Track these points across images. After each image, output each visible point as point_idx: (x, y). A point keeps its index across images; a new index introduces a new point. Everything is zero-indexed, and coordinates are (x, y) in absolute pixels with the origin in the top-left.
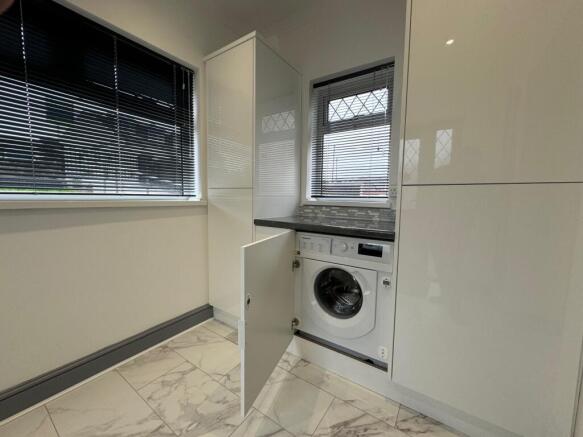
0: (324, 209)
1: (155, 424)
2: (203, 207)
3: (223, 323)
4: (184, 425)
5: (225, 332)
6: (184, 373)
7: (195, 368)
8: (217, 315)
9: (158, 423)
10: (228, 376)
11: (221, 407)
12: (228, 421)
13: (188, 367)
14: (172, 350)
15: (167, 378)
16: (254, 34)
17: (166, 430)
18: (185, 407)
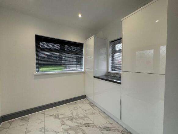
0: (113, 74)
1: (71, 115)
2: (84, 73)
3: (88, 100)
4: (76, 117)
5: (88, 102)
6: (78, 108)
7: (80, 108)
8: (87, 98)
9: (72, 115)
10: (86, 111)
11: (83, 116)
12: (84, 119)
13: (79, 107)
14: (77, 103)
15: (75, 108)
16: (94, 36)
17: (73, 117)
18: (77, 114)
